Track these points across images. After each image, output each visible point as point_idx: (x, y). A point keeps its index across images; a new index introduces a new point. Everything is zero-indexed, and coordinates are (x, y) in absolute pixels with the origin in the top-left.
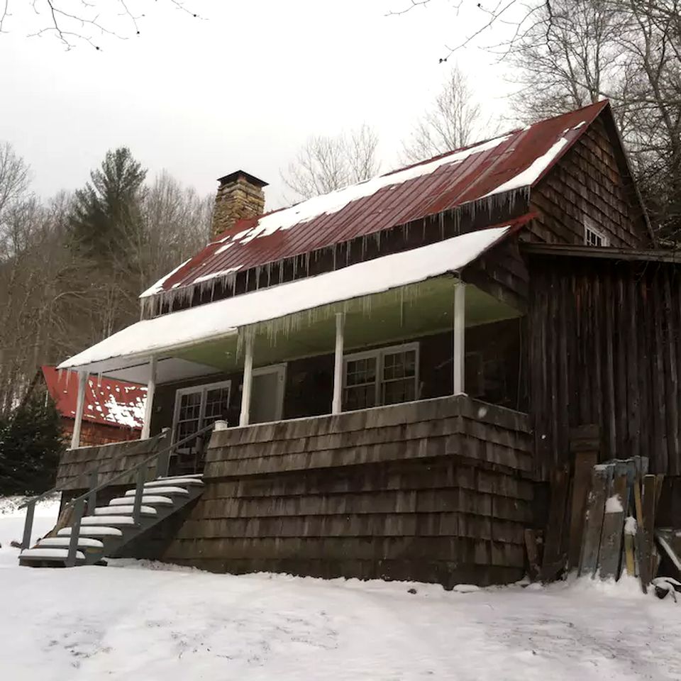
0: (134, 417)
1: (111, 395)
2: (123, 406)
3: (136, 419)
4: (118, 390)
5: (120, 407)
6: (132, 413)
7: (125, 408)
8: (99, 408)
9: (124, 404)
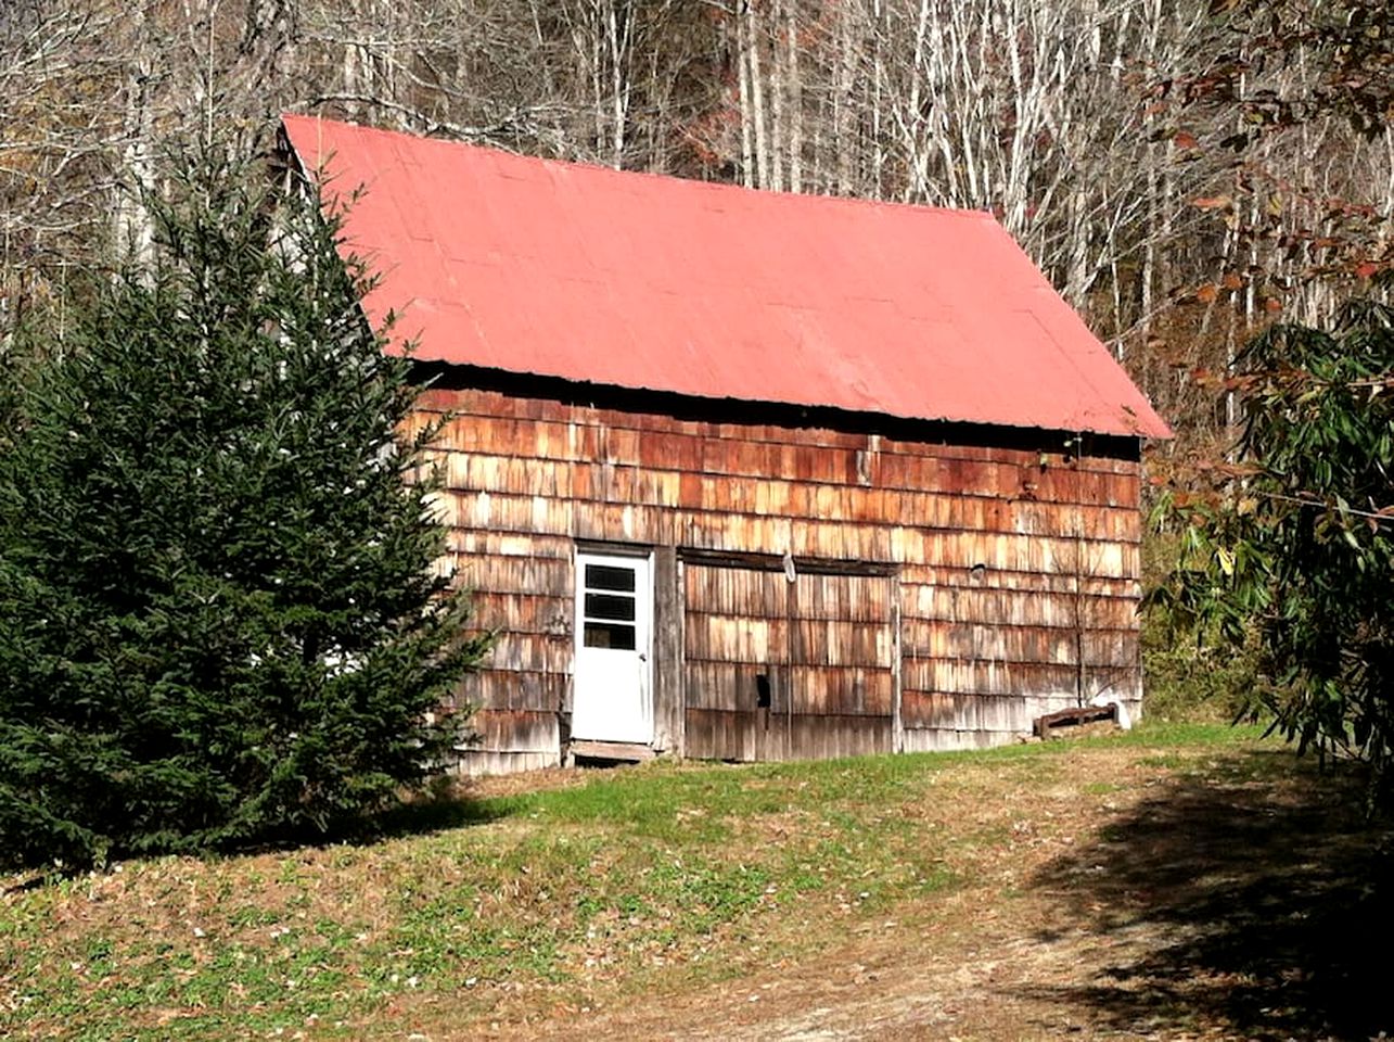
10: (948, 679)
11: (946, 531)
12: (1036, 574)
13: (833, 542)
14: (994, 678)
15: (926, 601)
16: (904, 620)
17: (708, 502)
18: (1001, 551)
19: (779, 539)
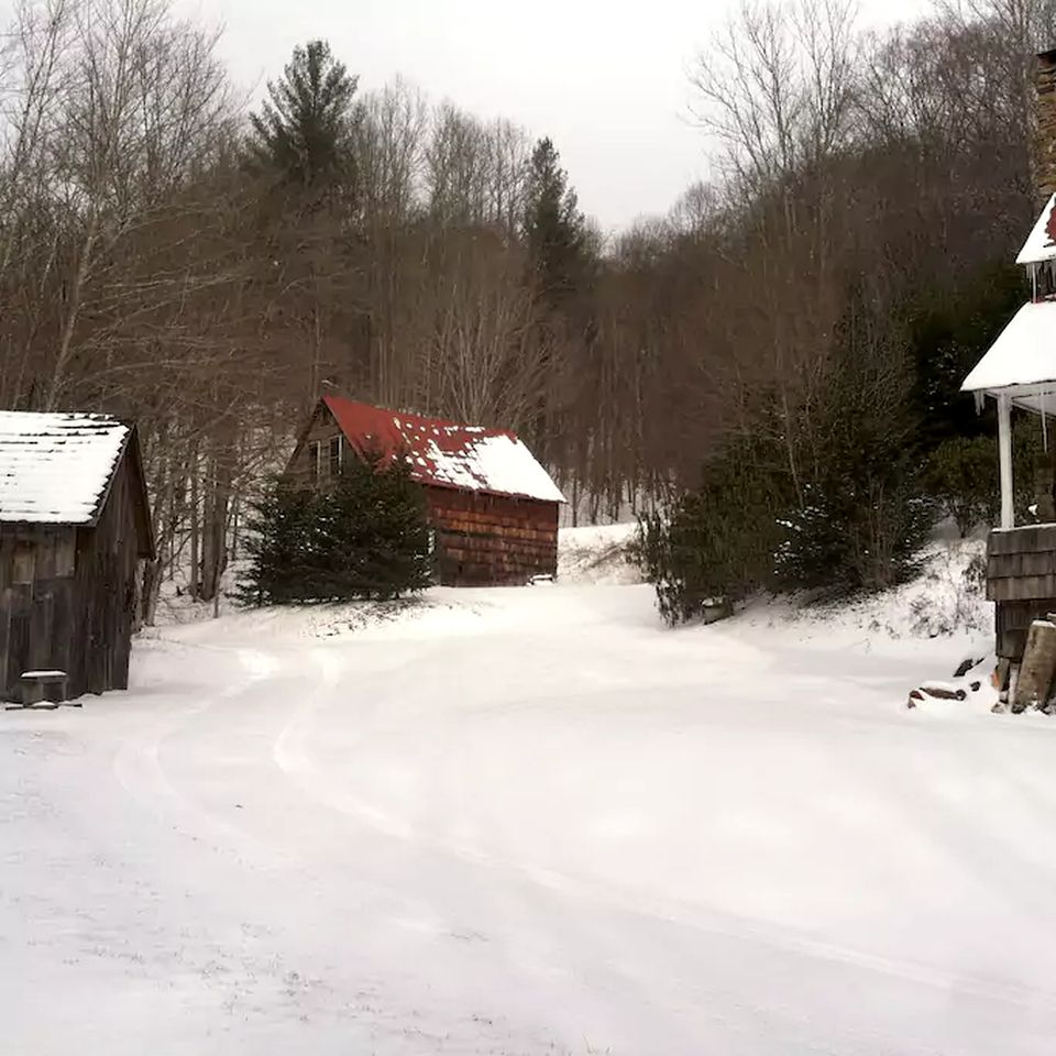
0: (473, 474)
1: (430, 441)
2: (451, 456)
3: (476, 477)
4: (436, 432)
5: (448, 458)
6: (467, 467)
7: (455, 459)
8: (421, 461)
9: (451, 453)
10: (508, 568)
11: (508, 527)
12: (530, 540)
13: (482, 529)
14: (519, 568)
15: (503, 546)
16: (496, 551)
17: (448, 516)
18: (523, 533)
19: (466, 527)
